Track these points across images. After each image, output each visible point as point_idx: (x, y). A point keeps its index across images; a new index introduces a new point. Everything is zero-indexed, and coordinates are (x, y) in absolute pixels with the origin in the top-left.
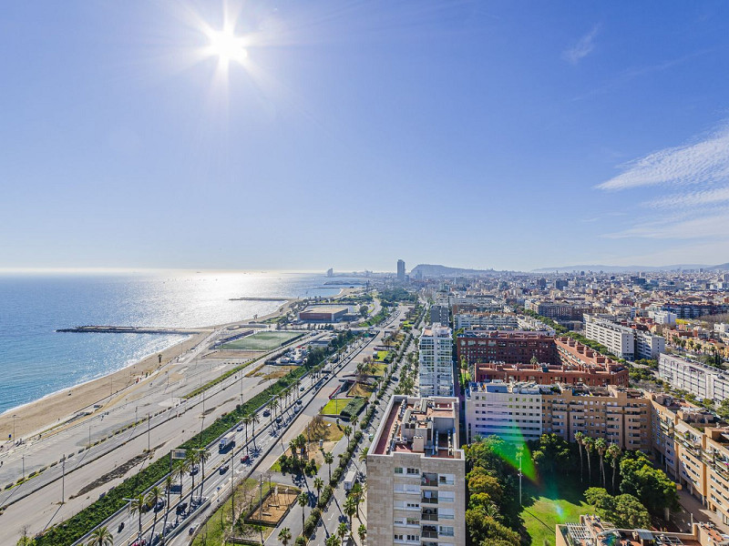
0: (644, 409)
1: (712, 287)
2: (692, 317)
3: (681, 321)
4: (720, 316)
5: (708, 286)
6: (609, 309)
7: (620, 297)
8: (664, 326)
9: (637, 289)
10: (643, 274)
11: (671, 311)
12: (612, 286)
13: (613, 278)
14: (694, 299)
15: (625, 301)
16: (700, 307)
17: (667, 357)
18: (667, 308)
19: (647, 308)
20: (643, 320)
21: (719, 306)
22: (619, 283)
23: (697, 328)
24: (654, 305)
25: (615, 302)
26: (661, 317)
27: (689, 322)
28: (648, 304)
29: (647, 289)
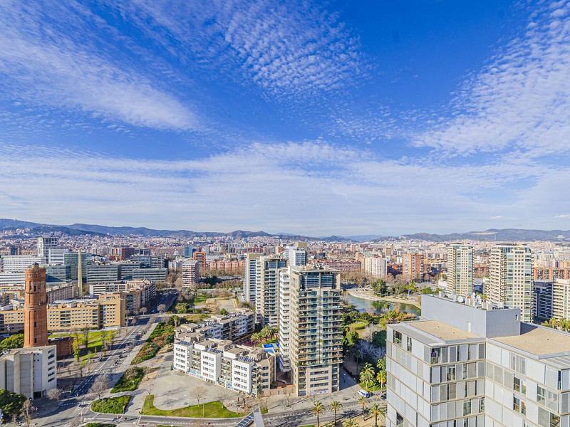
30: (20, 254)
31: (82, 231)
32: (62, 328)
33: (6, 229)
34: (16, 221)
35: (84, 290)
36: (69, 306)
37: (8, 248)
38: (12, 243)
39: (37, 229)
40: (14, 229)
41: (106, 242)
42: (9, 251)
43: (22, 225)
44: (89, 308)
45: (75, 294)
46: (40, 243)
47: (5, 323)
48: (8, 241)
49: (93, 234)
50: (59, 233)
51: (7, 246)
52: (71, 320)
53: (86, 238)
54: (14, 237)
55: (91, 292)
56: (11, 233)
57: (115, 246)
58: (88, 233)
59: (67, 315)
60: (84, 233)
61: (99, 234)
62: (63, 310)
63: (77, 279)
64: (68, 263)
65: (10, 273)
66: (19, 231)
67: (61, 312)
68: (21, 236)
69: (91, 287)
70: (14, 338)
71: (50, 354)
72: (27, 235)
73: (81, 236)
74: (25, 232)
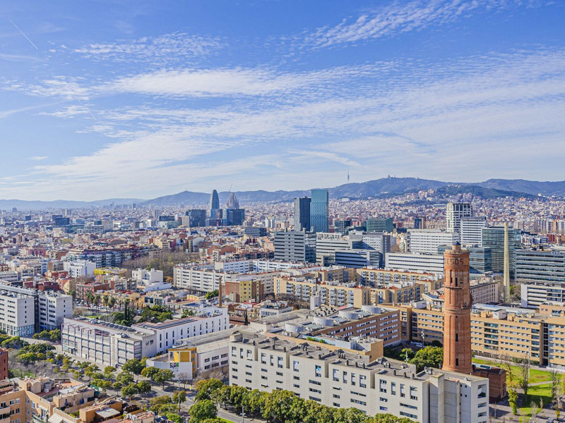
0: (15, 407)
1: (141, 226)
2: (114, 264)
3: (100, 271)
4: (141, 261)
5: (137, 224)
6: (11, 264)
7: (31, 244)
8: (78, 280)
9: (57, 232)
10: (69, 211)
11: (91, 259)
12: (26, 231)
13: (28, 218)
14: (119, 242)
15: (38, 251)
16: (122, 251)
17: (72, 322)
18: (87, 255)
19: (63, 258)
20: (55, 275)
21: (142, 248)
22: (36, 224)
23: (114, 278)
24: (72, 253)
25: (23, 252)
26: (77, 268)
27: (107, 271)
28: (64, 252)
29: (68, 232)
30: (425, 227)
31: (499, 191)
32: (487, 351)
33: (408, 192)
34: (419, 179)
35: (512, 292)
36: (496, 316)
37: (411, 218)
38: (415, 211)
39: (444, 191)
40: (416, 192)
41: (538, 209)
42: (413, 223)
43: (425, 184)
44: (525, 325)
45: (499, 296)
46: (450, 210)
47: (419, 327)
48: (410, 209)
49: (516, 195)
50: (468, 195)
51: (410, 215)
52: (499, 339)
53: (506, 202)
54: (417, 203)
55: (524, 296)
56: (413, 198)
57: (554, 217)
58: (509, 194)
59: (494, 331)
60: (503, 194)
61: (526, 196)
62: (488, 321)
63: (502, 272)
64: (487, 244)
65: (418, 255)
66: (422, 194)
67: (486, 324)
68: (423, 202)
69: (524, 288)
70: (429, 352)
71: (480, 391)
72: (430, 199)
73: (499, 200)
74: (429, 196)
